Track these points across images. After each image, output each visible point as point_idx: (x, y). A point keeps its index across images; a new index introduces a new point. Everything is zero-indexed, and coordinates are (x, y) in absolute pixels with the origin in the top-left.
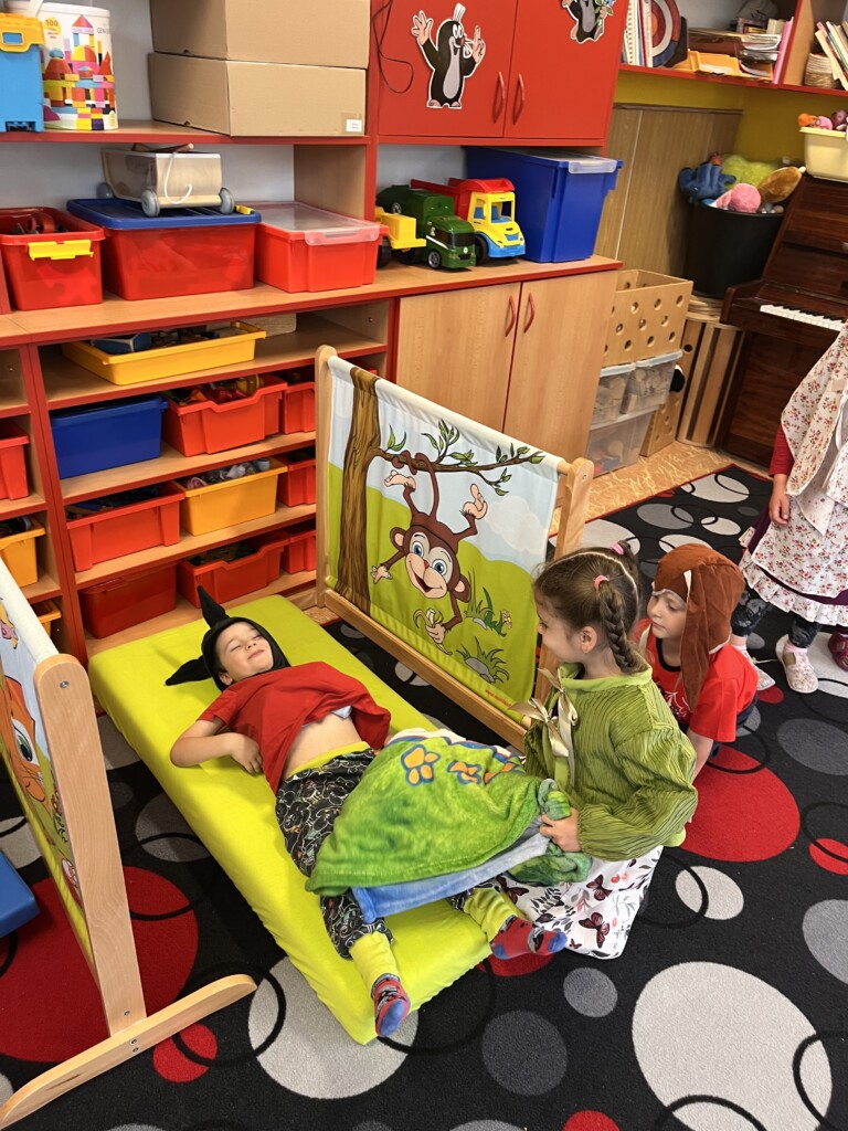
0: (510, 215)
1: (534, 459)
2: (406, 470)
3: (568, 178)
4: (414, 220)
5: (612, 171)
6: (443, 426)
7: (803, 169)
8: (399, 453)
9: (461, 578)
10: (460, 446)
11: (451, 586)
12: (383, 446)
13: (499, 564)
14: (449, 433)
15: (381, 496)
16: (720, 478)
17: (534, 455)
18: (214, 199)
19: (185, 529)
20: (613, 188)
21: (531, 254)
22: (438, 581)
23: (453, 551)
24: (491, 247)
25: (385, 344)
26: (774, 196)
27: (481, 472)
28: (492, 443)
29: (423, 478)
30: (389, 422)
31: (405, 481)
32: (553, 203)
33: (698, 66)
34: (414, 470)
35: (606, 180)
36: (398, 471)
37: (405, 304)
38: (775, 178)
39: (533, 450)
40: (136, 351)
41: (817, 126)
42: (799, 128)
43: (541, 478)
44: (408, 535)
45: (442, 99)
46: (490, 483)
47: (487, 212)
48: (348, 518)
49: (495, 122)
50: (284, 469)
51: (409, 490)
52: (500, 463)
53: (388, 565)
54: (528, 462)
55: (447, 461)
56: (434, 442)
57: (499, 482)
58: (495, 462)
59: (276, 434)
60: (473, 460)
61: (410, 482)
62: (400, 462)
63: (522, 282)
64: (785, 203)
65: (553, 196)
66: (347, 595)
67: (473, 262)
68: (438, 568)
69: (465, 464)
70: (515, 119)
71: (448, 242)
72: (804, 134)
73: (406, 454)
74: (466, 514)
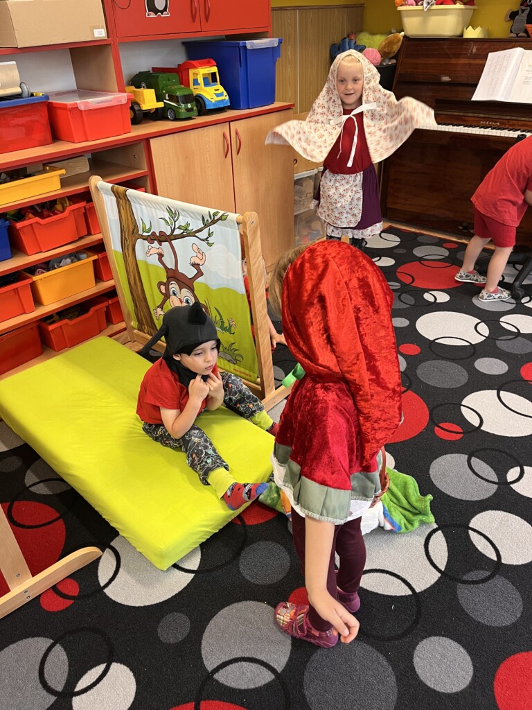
0: (216, 82)
1: (223, 218)
2: (156, 244)
3: (249, 52)
4: (153, 90)
5: (276, 45)
6: (170, 210)
7: (403, 33)
8: (150, 234)
10: (182, 221)
12: (140, 232)
13: (220, 290)
14: (174, 214)
15: (146, 264)
16: (383, 235)
17: (223, 215)
18: (17, 90)
19: (38, 301)
20: (279, 57)
21: (234, 105)
23: (192, 290)
24: (207, 103)
25: (146, 170)
26: (389, 53)
27: (196, 235)
28: (198, 214)
29: (166, 244)
30: (140, 215)
31: (157, 251)
32: (241, 71)
34: (160, 242)
36: (152, 245)
37: (153, 142)
38: (386, 42)
39: (221, 213)
41: (406, 5)
42: (396, 8)
43: (229, 229)
44: (167, 285)
45: (156, 11)
46: (203, 240)
47: (201, 81)
48: (132, 283)
49: (194, 22)
50: (95, 257)
51: (161, 256)
52: (206, 225)
53: (162, 306)
54: (220, 221)
55: (177, 232)
56: (167, 222)
57: (208, 238)
58: (203, 226)
59: (86, 235)
60: (190, 228)
61: (160, 251)
62: (151, 239)
63: (230, 122)
64: (395, 57)
65: (241, 66)
66: (145, 331)
67: (196, 113)
68: (188, 301)
69: (187, 233)
70: (207, 18)
71: (177, 102)
72: (400, 11)
73: (154, 233)
74: (193, 265)
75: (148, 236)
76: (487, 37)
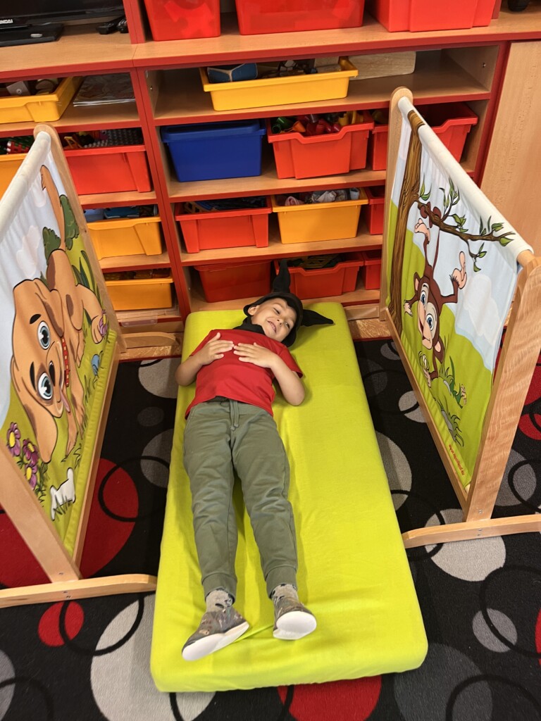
1: (504, 240)
2: (427, 221)
6: (452, 184)
8: (426, 202)
9: (440, 339)
10: (460, 209)
11: (434, 343)
12: (419, 193)
14: (455, 194)
15: (412, 241)
17: (505, 236)
22: (429, 334)
23: (438, 312)
25: (485, 91)
27: (469, 240)
29: (434, 233)
36: (423, 220)
37: (514, 49)
39: (506, 230)
40: (234, 81)
43: (505, 263)
44: (421, 283)
46: (472, 255)
48: (396, 253)
50: (365, 202)
51: (427, 241)
52: (483, 236)
53: (410, 303)
54: (498, 243)
55: (449, 221)
56: (444, 198)
57: (477, 256)
58: (478, 234)
59: (363, 169)
60: (465, 227)
61: (428, 233)
62: (425, 212)
68: (430, 322)
69: (460, 228)
73: (429, 205)
74: (454, 280)
75: (423, 205)
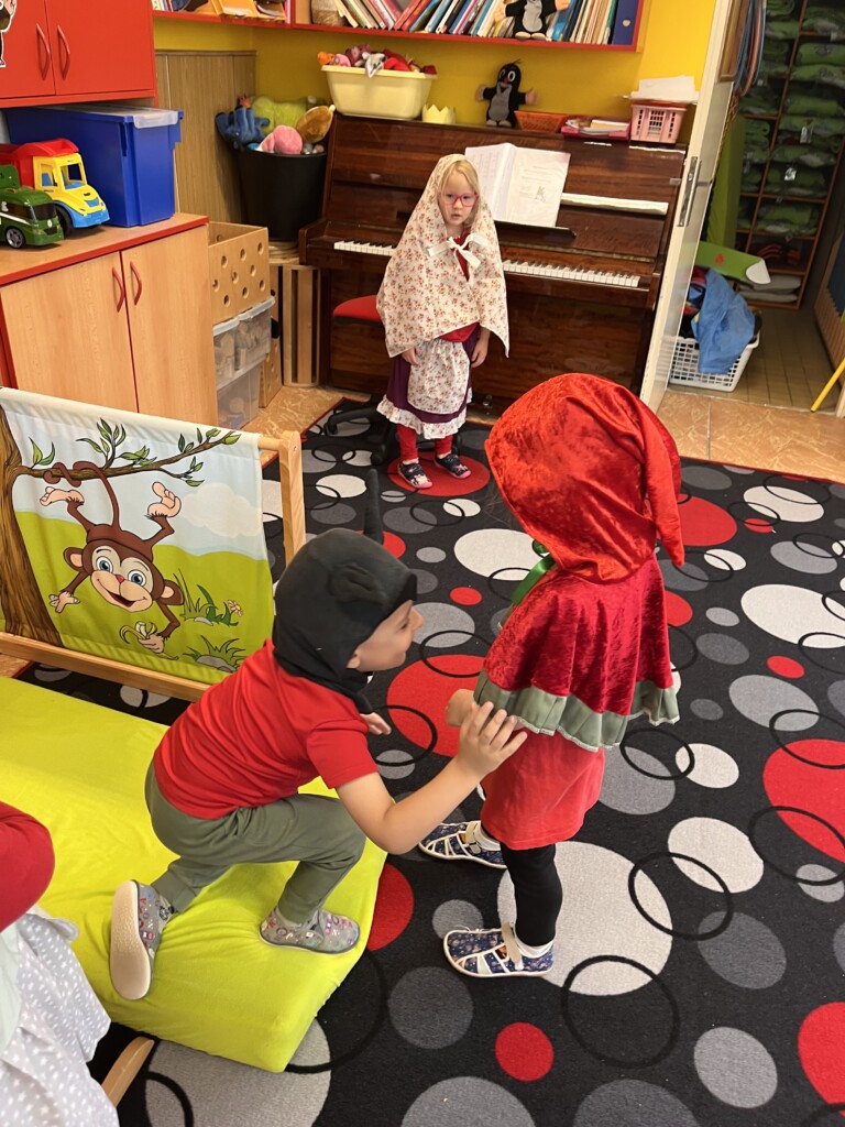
0: (80, 178)
1: (228, 440)
2: (64, 483)
3: (136, 134)
5: (174, 122)
6: (104, 427)
7: (332, 108)
8: (50, 466)
9: (165, 583)
10: (131, 445)
11: (156, 595)
12: (27, 462)
13: (211, 558)
14: (111, 433)
17: (228, 436)
20: (179, 141)
21: (114, 219)
22: (139, 594)
23: (148, 559)
24: (75, 216)
26: (314, 136)
27: (163, 467)
28: (171, 433)
29: (91, 489)
30: (28, 433)
31: (67, 495)
32: (126, 161)
33: (221, 9)
34: (75, 480)
35: (171, 132)
36: (55, 486)
37: (5, 293)
38: (310, 118)
39: (224, 432)
41: (337, 64)
42: (320, 66)
43: (239, 458)
44: (86, 554)
46: (179, 477)
47: (59, 179)
49: (44, 79)
51: (74, 505)
52: (187, 452)
53: (71, 589)
54: (221, 445)
55: (119, 463)
56: (97, 447)
57: (188, 473)
58: (179, 453)
60: (149, 457)
61: (74, 496)
62: (53, 476)
63: (121, 251)
64: (325, 142)
65: (125, 155)
66: (25, 634)
67: (61, 235)
68: (136, 579)
69: (140, 463)
70: (64, 74)
71: (28, 216)
72: (325, 72)
73: (60, 466)
74: (153, 517)
76: (454, 124)
